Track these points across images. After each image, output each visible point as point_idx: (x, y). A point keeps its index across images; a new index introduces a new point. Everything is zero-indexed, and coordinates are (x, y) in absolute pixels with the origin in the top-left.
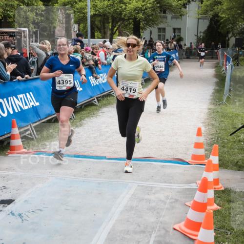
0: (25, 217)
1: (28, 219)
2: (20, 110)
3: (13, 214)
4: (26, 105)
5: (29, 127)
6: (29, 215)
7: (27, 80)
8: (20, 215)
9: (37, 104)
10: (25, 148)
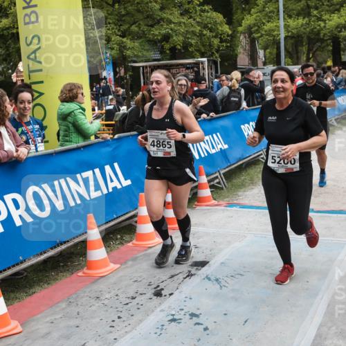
0: (223, 283)
1: (227, 285)
2: (206, 155)
3: (209, 279)
4: (213, 148)
5: (218, 174)
6: (229, 280)
7: (212, 119)
8: (217, 280)
9: (226, 147)
10: (215, 199)
